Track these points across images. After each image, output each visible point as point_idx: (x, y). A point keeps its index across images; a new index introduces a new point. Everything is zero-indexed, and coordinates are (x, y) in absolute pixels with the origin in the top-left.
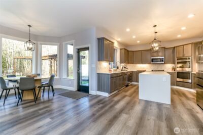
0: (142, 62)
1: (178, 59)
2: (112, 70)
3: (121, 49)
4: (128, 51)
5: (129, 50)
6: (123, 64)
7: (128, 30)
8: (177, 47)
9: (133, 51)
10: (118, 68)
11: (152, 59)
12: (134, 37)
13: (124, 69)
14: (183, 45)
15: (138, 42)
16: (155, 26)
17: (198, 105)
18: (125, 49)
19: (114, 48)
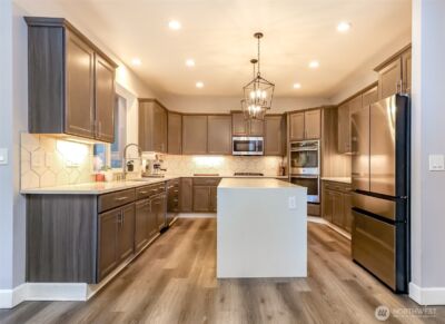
0: (207, 151)
1: (293, 145)
2: (108, 174)
3: (141, 101)
4: (167, 111)
5: (170, 108)
6: (151, 156)
7: (175, 25)
8: (291, 113)
9: (182, 115)
10: (131, 168)
11: (236, 143)
12: (190, 63)
13: (152, 170)
14: (304, 111)
15: (200, 85)
16: (259, 35)
17: (355, 261)
18: (156, 101)
19: (117, 91)
